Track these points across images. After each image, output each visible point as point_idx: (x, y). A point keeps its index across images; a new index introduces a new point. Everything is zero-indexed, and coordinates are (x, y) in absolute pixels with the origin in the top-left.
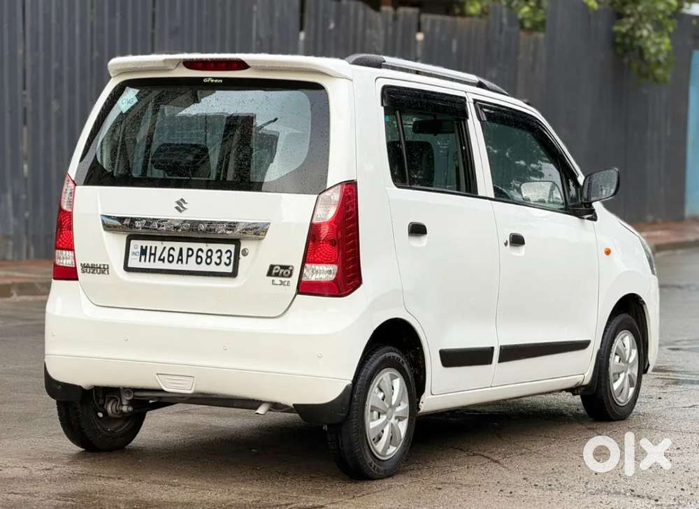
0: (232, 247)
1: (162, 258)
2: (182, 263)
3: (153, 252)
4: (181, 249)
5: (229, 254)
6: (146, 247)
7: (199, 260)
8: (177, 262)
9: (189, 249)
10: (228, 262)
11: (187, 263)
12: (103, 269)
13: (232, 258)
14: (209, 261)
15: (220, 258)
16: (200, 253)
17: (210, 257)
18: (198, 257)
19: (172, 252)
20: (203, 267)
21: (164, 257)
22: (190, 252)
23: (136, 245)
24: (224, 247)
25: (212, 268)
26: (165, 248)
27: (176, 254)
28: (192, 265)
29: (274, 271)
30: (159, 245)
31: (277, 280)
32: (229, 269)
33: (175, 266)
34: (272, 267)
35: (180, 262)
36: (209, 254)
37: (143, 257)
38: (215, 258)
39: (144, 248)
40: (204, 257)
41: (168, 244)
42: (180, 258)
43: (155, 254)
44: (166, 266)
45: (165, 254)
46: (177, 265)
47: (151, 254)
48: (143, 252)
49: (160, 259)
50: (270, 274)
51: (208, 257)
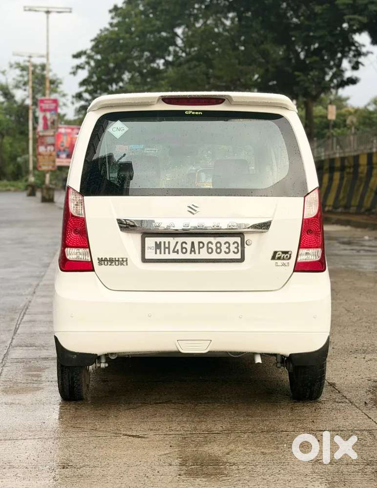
0: (238, 239)
1: (176, 250)
2: (195, 253)
3: (167, 245)
4: (193, 243)
5: (236, 245)
6: (160, 242)
7: (210, 250)
8: (191, 253)
9: (199, 243)
10: (236, 250)
11: (199, 253)
12: (122, 262)
13: (240, 248)
14: (219, 250)
15: (228, 248)
16: (210, 245)
17: (220, 248)
18: (208, 248)
19: (184, 245)
20: (214, 256)
21: (178, 250)
22: (201, 245)
23: (150, 242)
24: (231, 240)
25: (223, 256)
26: (177, 243)
27: (189, 247)
28: (204, 255)
29: (277, 256)
30: (172, 241)
31: (280, 262)
32: (238, 256)
33: (188, 256)
34: (275, 253)
35: (193, 253)
36: (218, 245)
37: (158, 251)
38: (224, 248)
39: (158, 243)
40: (214, 248)
41: (181, 240)
42: (193, 249)
43: (169, 248)
44: (181, 256)
45: (179, 247)
46: (190, 255)
47: (165, 248)
48: (158, 246)
49: (174, 252)
50: (273, 258)
51: (217, 248)
